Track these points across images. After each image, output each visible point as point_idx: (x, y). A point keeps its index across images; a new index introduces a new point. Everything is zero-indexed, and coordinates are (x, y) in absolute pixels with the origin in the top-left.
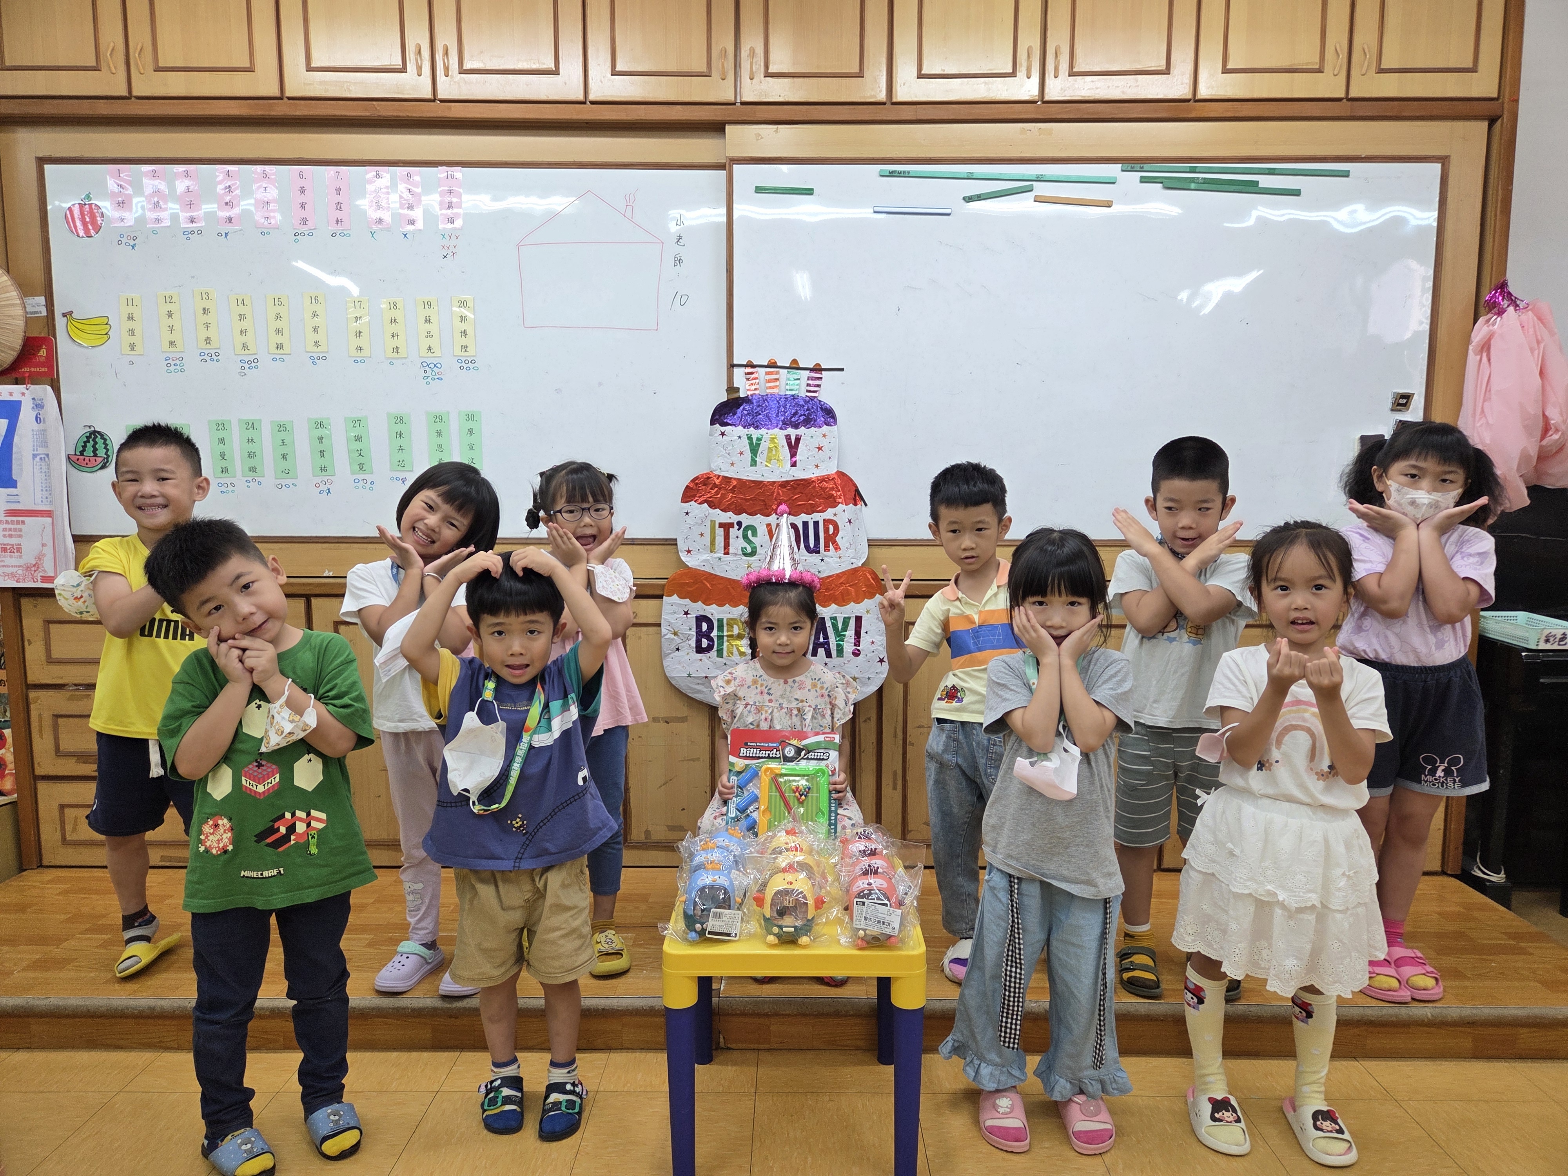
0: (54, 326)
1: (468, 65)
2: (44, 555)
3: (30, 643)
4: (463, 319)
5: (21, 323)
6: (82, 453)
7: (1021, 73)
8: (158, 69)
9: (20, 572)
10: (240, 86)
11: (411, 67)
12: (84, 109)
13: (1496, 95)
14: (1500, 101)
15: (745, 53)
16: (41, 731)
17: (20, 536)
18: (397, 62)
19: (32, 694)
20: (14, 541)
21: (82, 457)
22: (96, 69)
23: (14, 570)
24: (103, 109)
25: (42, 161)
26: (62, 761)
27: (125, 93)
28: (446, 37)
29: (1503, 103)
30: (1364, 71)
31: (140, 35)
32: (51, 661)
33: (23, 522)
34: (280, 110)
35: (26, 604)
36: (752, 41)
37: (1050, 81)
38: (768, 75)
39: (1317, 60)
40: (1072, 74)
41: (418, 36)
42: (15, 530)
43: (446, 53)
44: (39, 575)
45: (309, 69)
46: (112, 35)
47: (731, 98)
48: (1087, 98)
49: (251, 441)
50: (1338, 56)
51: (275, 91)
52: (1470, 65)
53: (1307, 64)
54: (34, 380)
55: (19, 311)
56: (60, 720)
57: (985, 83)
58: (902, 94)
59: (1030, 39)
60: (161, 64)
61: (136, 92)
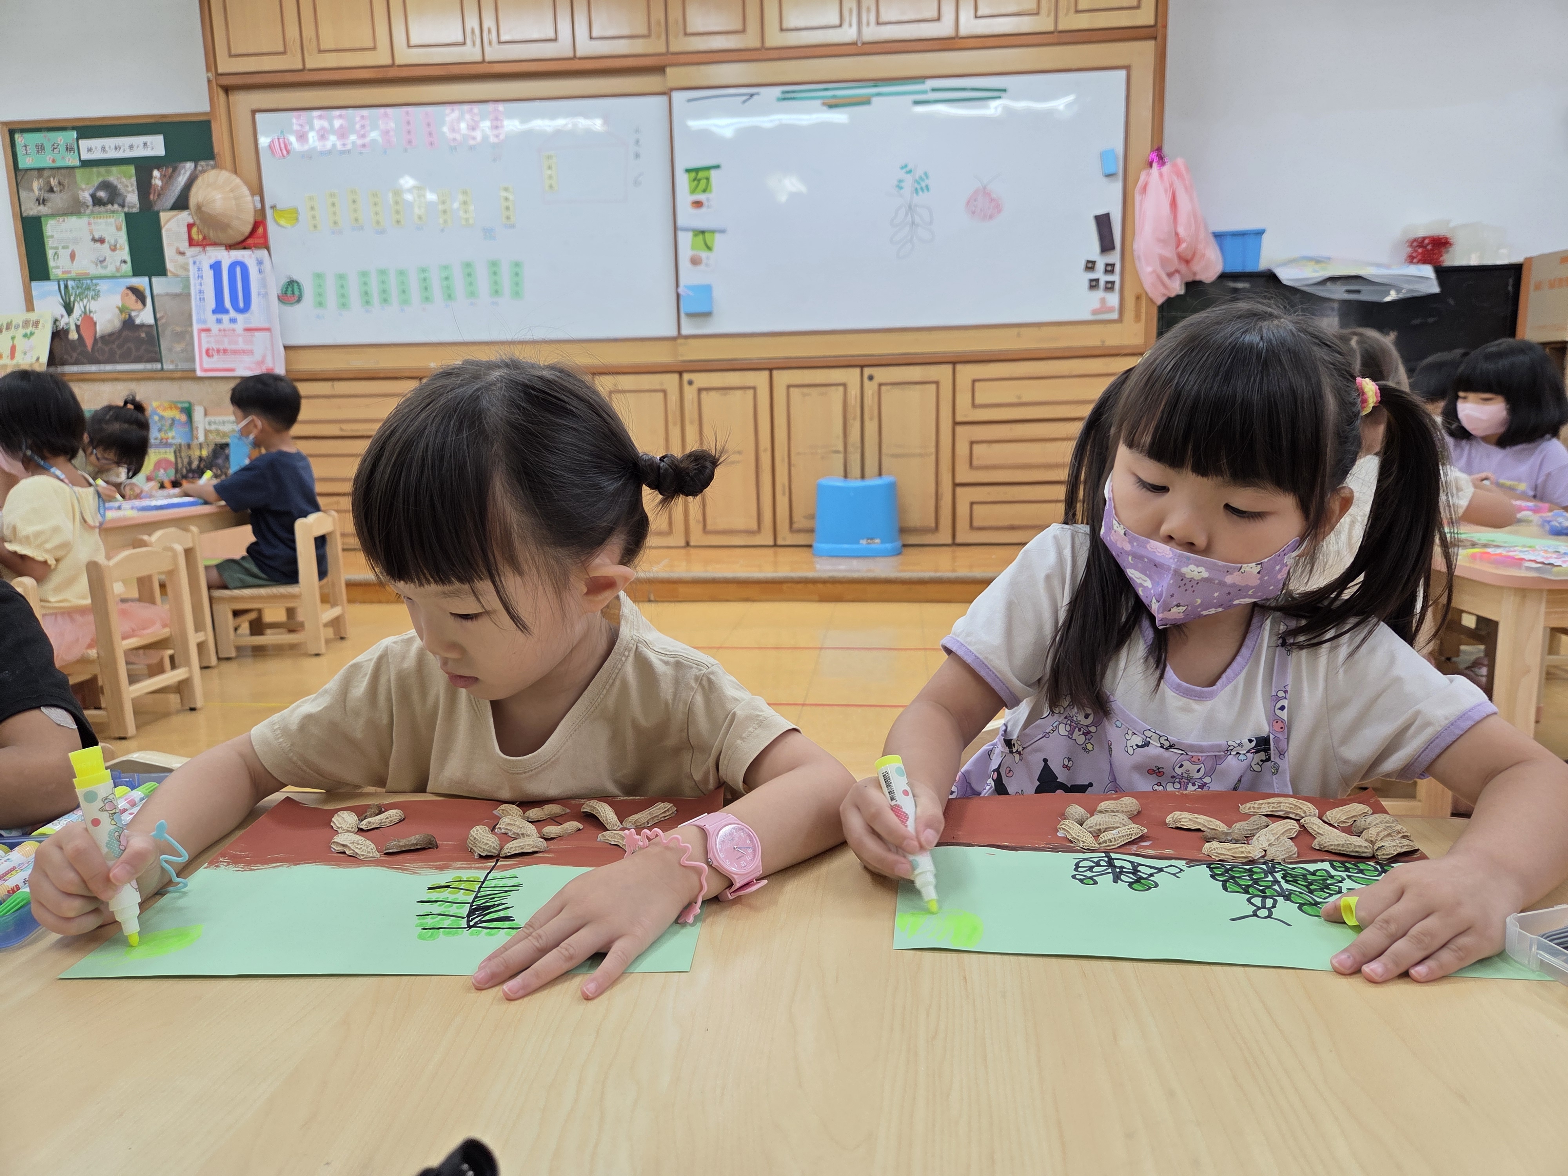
0: (266, 215)
1: (503, 38)
2: (267, 355)
4: (507, 199)
5: (250, 213)
6: (283, 293)
7: (846, 25)
8: (320, 51)
10: (368, 59)
11: (469, 41)
12: (278, 78)
13: (1153, 23)
14: (1156, 27)
15: (671, 21)
17: (252, 344)
18: (460, 39)
20: (248, 347)
21: (286, 296)
22: (284, 53)
24: (289, 78)
25: (254, 112)
27: (300, 67)
28: (489, 22)
29: (1158, 28)
30: (1066, 13)
31: (309, 31)
33: (254, 335)
34: (393, 73)
37: (864, 29)
38: (686, 35)
39: (1035, 6)
40: (878, 23)
41: (472, 22)
42: (249, 340)
43: (489, 31)
45: (409, 46)
46: (292, 31)
47: (664, 50)
48: (887, 39)
50: (1049, 3)
51: (389, 62)
52: (1135, 4)
53: (1029, 9)
54: (257, 246)
55: (249, 205)
58: (769, 43)
60: (322, 48)
61: (308, 66)
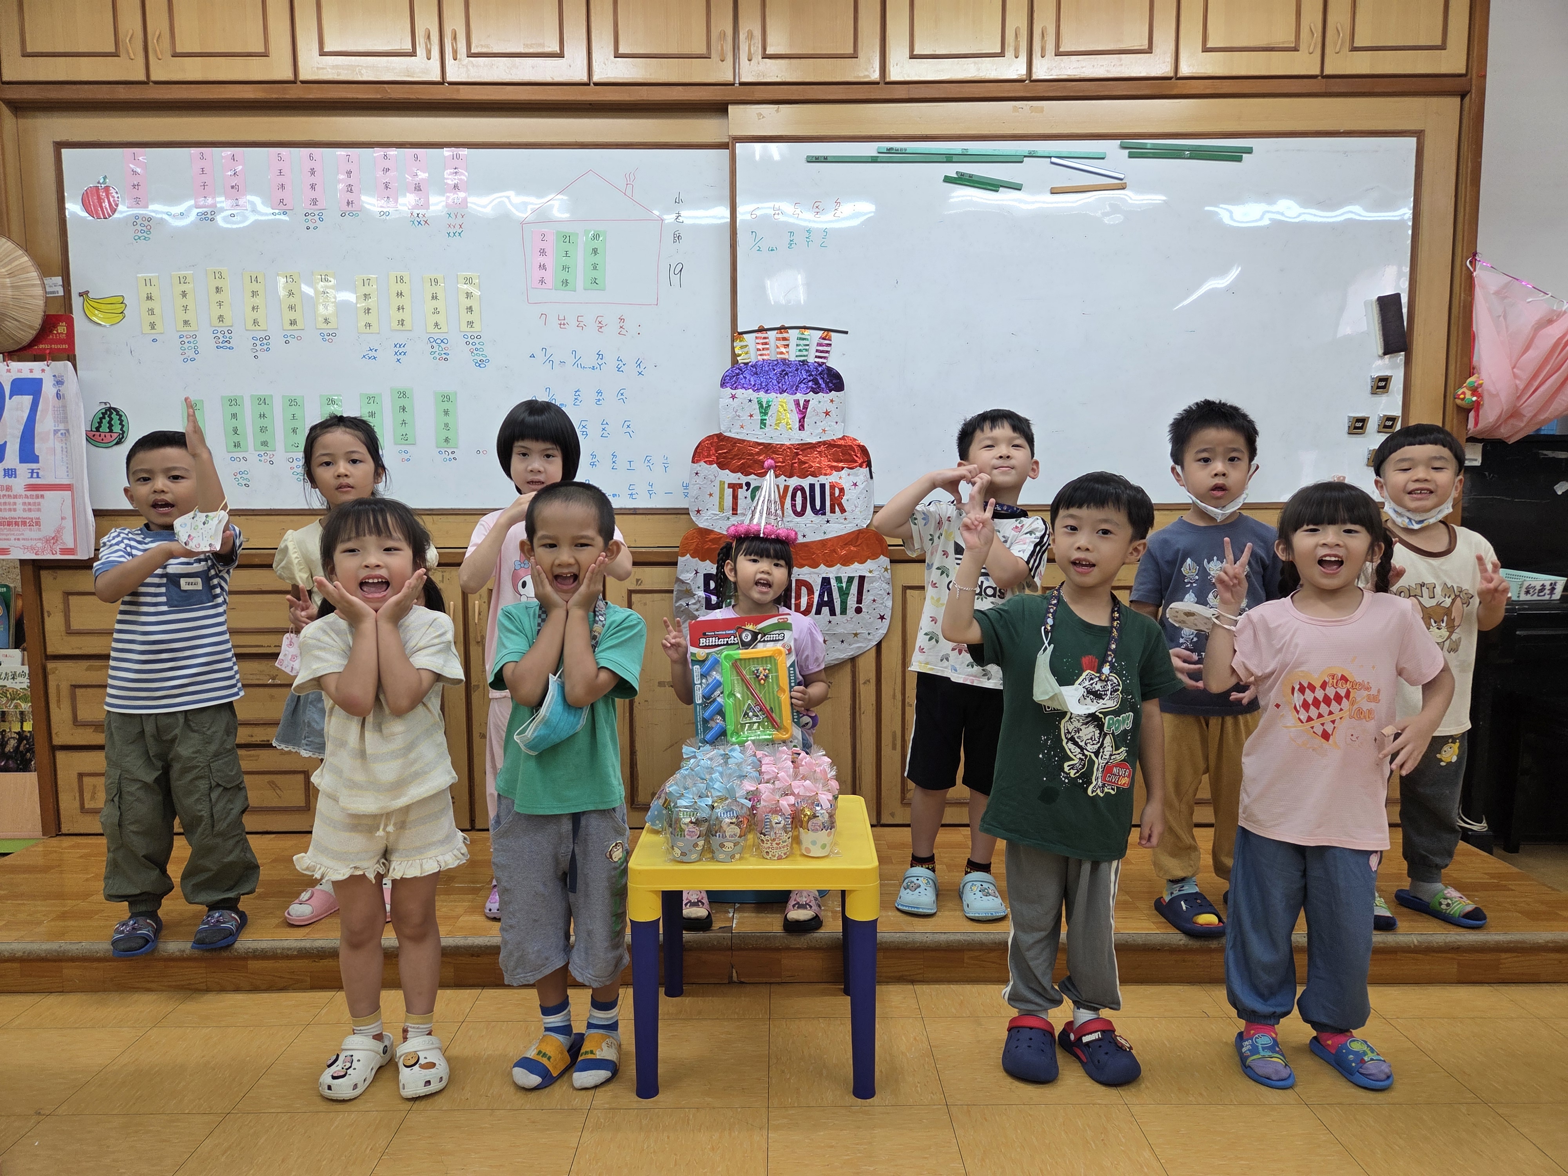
0: (71, 305)
1: (475, 49)
2: (64, 528)
3: (49, 615)
4: (468, 295)
5: (41, 303)
6: (98, 429)
7: (1010, 52)
8: (175, 55)
9: (39, 545)
10: (255, 70)
11: (421, 51)
12: (103, 93)
13: (1464, 72)
14: (1469, 77)
15: (742, 36)
16: (59, 701)
17: (39, 510)
18: (408, 47)
19: (50, 665)
20: (33, 515)
21: (98, 433)
22: (115, 55)
23: (33, 543)
24: (123, 93)
25: (59, 146)
26: (81, 731)
27: (142, 78)
29: (1471, 78)
30: (1337, 50)
31: (158, 23)
32: (70, 632)
33: (42, 496)
34: (294, 93)
35: (46, 577)
36: (750, 24)
37: (1037, 61)
38: (766, 56)
39: (1293, 39)
40: (1058, 54)
41: (427, 22)
42: (34, 504)
43: (455, 38)
44: (57, 548)
45: (322, 53)
46: (130, 23)
47: (730, 78)
48: (1073, 77)
49: (262, 416)
50: (1313, 35)
51: (288, 75)
52: (1439, 43)
53: (1283, 43)
54: (55, 356)
55: (39, 291)
56: (79, 692)
57: (975, 63)
58: (894, 74)
59: (1017, 20)
60: (178, 50)
61: (154, 78)
